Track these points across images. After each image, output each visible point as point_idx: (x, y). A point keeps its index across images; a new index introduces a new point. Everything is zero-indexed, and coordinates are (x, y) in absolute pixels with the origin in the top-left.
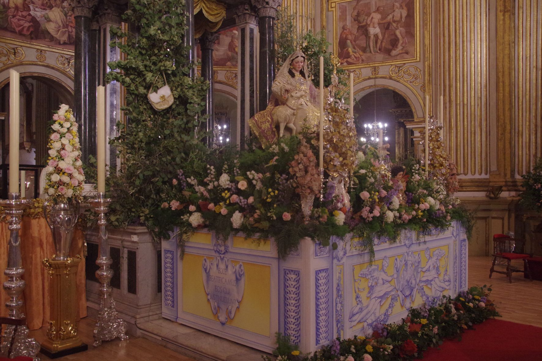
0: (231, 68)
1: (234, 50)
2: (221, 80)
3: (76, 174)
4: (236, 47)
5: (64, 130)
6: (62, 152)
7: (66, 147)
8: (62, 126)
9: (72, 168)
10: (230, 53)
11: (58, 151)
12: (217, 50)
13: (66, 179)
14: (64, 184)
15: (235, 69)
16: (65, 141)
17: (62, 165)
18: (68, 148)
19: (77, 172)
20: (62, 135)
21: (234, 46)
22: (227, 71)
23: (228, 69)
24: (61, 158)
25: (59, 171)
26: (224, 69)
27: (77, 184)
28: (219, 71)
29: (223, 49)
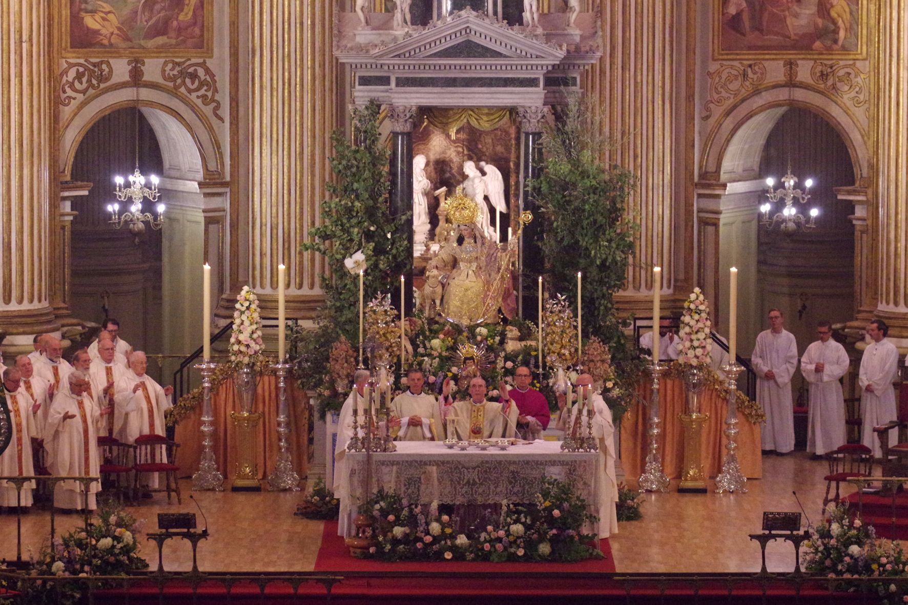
0: (822, 54)
1: (829, 14)
2: (804, 80)
3: (253, 344)
4: (832, 6)
5: (243, 309)
6: (242, 327)
7: (245, 323)
8: (242, 305)
9: (249, 339)
10: (820, 22)
11: (239, 326)
12: (796, 16)
13: (243, 349)
14: (241, 352)
15: (830, 57)
16: (244, 317)
17: (242, 337)
18: (247, 323)
19: (254, 343)
20: (242, 313)
21: (829, 6)
22: (815, 60)
23: (816, 57)
24: (240, 332)
25: (239, 342)
26: (809, 57)
27: (253, 353)
28: (799, 62)
29: (807, 12)
